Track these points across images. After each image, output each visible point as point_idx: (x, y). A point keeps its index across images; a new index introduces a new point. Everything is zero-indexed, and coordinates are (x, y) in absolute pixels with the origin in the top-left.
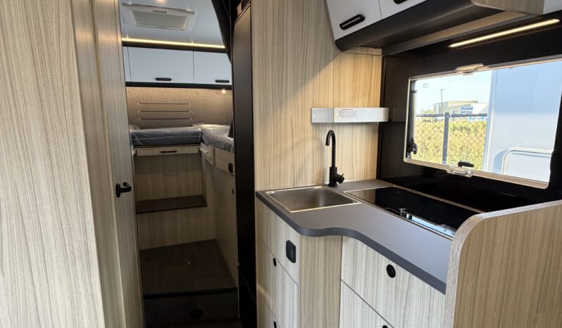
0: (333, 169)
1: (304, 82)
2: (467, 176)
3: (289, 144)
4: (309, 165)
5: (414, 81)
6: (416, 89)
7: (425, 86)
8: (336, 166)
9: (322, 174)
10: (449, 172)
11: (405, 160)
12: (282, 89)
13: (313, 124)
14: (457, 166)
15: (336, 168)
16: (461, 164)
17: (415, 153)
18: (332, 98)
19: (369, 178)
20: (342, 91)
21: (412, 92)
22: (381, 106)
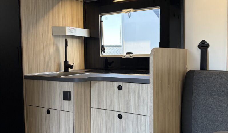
0: (66, 62)
1: (48, 11)
2: (131, 57)
3: (42, 47)
4: (53, 61)
5: (102, 16)
6: (102, 20)
7: (106, 19)
8: (68, 60)
9: (59, 65)
10: (123, 57)
11: (101, 56)
12: (36, 13)
13: (53, 35)
14: (126, 54)
15: (68, 61)
16: (127, 53)
17: (104, 52)
18: (62, 22)
19: (81, 68)
20: (66, 19)
21: (101, 21)
22: (84, 28)
